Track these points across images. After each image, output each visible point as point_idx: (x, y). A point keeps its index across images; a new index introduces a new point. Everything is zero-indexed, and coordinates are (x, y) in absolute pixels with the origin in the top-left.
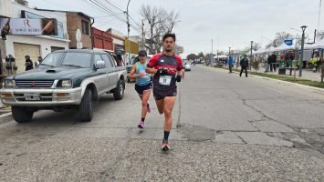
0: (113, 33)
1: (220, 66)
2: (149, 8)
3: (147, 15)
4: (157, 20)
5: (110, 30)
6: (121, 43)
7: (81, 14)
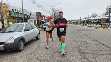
0: (45, 16)
1: (74, 24)
2: (54, 9)
3: (53, 11)
4: (56, 12)
5: (44, 15)
6: (46, 18)
7: (39, 13)
